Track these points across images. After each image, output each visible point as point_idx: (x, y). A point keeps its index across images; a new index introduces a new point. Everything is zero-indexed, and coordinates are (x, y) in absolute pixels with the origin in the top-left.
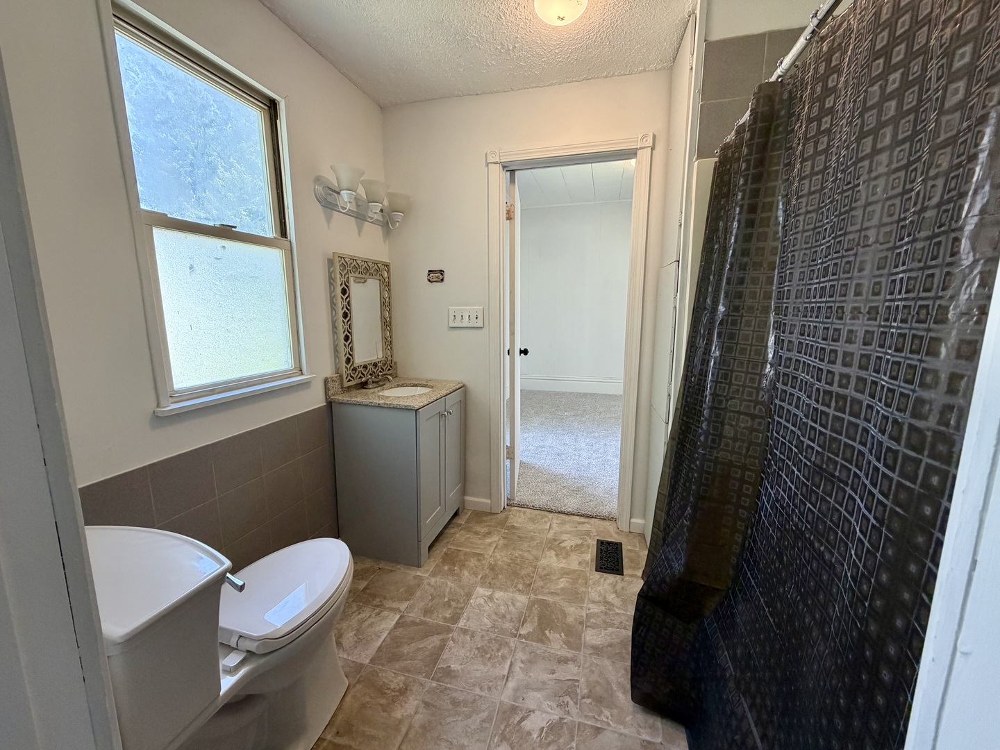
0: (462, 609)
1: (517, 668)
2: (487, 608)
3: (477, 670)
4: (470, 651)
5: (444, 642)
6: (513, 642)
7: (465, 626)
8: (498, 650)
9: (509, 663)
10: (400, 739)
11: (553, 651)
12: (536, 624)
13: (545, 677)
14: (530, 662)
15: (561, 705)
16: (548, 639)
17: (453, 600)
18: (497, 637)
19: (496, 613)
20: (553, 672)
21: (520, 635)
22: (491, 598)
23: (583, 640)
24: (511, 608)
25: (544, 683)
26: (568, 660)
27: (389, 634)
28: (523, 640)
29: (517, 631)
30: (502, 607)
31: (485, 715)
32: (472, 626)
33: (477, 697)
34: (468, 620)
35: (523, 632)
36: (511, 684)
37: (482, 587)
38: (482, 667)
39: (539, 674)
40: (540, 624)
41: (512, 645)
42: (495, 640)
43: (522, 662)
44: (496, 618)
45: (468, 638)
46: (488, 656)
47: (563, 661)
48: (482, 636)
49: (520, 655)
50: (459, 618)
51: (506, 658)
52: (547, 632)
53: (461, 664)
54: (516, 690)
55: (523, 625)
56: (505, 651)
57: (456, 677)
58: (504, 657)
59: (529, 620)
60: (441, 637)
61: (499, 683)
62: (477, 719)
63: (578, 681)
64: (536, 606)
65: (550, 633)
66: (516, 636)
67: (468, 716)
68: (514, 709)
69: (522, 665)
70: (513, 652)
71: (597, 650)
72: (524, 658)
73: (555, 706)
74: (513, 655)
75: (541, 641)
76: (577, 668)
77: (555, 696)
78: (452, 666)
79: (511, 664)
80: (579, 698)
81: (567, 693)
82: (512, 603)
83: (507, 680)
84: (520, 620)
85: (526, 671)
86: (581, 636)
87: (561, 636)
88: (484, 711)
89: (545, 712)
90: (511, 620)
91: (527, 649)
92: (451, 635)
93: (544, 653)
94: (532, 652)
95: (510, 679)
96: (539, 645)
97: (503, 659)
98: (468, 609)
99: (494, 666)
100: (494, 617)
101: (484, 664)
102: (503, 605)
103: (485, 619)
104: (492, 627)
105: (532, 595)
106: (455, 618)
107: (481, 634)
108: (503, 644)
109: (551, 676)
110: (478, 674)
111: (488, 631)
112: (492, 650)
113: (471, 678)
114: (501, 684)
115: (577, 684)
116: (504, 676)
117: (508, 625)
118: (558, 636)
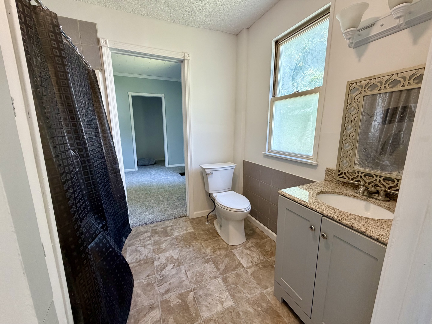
0: (227, 286)
1: (185, 277)
2: (217, 294)
3: (197, 268)
4: (206, 272)
5: (219, 269)
6: (193, 286)
7: (217, 280)
8: (196, 279)
9: (189, 277)
10: (203, 246)
11: (173, 293)
12: (188, 302)
13: (172, 281)
14: (181, 282)
15: (163, 275)
16: (178, 298)
17: (235, 288)
18: (201, 284)
19: (210, 294)
20: (170, 284)
21: (192, 291)
22: (222, 302)
23: (160, 309)
24: (206, 303)
25: (172, 278)
26: (165, 293)
27: (238, 259)
28: (189, 290)
29: (195, 293)
30: (210, 300)
31: (186, 260)
32: (215, 282)
33: (192, 262)
34: (219, 283)
35: (192, 294)
36: (183, 271)
37: (232, 306)
38: (197, 270)
39: (175, 281)
40: (186, 304)
41: (192, 285)
42: (201, 282)
43: (184, 280)
44: (208, 292)
45: (212, 276)
46: (198, 274)
47: (167, 292)
48: (207, 280)
49: (186, 282)
50: (223, 281)
51: (191, 278)
52: (180, 301)
53: (204, 266)
54: (181, 271)
55: (194, 297)
56: (194, 280)
57: (203, 263)
58: (192, 278)
59: (193, 302)
60: (221, 270)
61: (188, 269)
62: (188, 258)
63: (158, 287)
64: (194, 314)
65: (179, 302)
66: (193, 289)
67: (190, 258)
68: (178, 266)
69: (183, 279)
70: (190, 282)
71: (152, 308)
72: (184, 283)
73: (165, 274)
74: (189, 281)
75: (181, 295)
76: (160, 292)
77: (166, 277)
78: (207, 264)
79: (187, 277)
80: (156, 281)
81: (162, 280)
82: (208, 307)
83: (186, 271)
84: (197, 299)
85: (180, 278)
86: (162, 311)
87: (172, 304)
88: (187, 261)
89: (167, 271)
90: (201, 296)
91: (185, 287)
92: (219, 273)
93: (177, 290)
94: (182, 287)
95: (185, 272)
96: (181, 292)
97: (192, 277)
98: (224, 287)
99: (194, 273)
100: (210, 292)
101: (197, 271)
102: (211, 302)
103: (212, 288)
104: (206, 286)
105: (201, 322)
106: (225, 280)
107: (208, 280)
108: (196, 282)
109: (170, 282)
110: (197, 267)
111: (207, 284)
112: (198, 277)
113: (198, 265)
114: (187, 269)
115: (158, 285)
116: (187, 272)
117: (200, 292)
118: (174, 303)
